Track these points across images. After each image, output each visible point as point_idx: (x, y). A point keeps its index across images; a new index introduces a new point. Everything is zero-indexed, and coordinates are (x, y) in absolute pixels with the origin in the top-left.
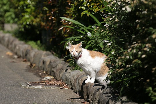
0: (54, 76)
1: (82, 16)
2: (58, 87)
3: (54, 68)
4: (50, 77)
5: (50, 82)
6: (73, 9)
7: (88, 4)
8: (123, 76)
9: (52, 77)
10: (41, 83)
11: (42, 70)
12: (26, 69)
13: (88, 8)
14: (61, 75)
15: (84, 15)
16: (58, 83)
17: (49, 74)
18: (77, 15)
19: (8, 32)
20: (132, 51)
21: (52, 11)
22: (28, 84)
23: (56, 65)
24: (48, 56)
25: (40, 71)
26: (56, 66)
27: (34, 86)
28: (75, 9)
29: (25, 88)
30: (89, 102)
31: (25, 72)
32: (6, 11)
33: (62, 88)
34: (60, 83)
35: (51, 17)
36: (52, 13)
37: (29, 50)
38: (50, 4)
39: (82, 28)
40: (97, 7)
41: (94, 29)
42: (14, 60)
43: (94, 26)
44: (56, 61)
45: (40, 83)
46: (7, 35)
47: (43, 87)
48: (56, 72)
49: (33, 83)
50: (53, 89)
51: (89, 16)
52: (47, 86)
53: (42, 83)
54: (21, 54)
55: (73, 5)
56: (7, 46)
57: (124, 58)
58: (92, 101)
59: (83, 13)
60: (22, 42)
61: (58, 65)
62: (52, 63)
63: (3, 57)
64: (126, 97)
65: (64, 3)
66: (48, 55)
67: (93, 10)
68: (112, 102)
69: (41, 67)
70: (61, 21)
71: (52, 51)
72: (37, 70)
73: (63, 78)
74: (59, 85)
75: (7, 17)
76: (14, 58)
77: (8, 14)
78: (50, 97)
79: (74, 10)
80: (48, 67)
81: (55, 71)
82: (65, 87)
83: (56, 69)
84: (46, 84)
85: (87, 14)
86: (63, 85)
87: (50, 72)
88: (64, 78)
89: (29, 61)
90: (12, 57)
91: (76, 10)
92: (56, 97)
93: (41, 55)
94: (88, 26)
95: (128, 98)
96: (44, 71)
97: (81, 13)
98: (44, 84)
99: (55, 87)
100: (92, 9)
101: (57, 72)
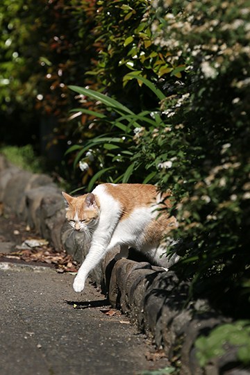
0: (47, 240)
1: (124, 84)
2: (51, 267)
3: (50, 218)
4: (39, 241)
5: (34, 255)
6: (103, 65)
7: (143, 53)
8: (199, 245)
9: (43, 242)
10: (10, 257)
11: (23, 223)
13: (142, 65)
14: (64, 236)
15: (130, 81)
16: (55, 259)
17: (38, 235)
18: (112, 82)
20: (217, 182)
21: (60, 68)
23: (56, 212)
24: (42, 188)
25: (16, 226)
26: (55, 215)
28: (108, 65)
30: (122, 311)
33: (61, 271)
34: (60, 258)
35: (57, 83)
36: (60, 73)
38: (55, 49)
39: (124, 117)
40: (164, 62)
41: (154, 120)
43: (156, 112)
44: (57, 201)
45: (7, 257)
47: (12, 267)
48: (54, 228)
50: (39, 273)
51: (143, 85)
52: (23, 265)
53: (14, 257)
55: (106, 54)
57: (198, 201)
58: (129, 308)
59: (127, 78)
61: (59, 210)
62: (47, 205)
64: (207, 301)
65: (87, 48)
66: (42, 184)
67: (155, 71)
68: (170, 313)
69: (21, 214)
70: (76, 97)
71: (54, 174)
72: (11, 223)
73: (68, 246)
74: (56, 262)
78: (23, 294)
79: (105, 68)
80: (37, 216)
81: (51, 227)
82: (69, 268)
83: (54, 222)
84: (21, 259)
85: (139, 80)
86: (66, 265)
87: (41, 228)
88: (71, 245)
91: (112, 68)
92: (39, 293)
93: (25, 182)
94: (140, 112)
95: (211, 303)
96: (26, 226)
97: (124, 76)
98: (18, 258)
99: (44, 268)
100: (152, 66)
101: (56, 230)
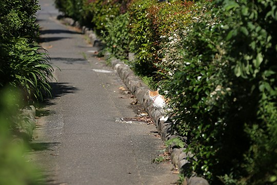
4: (146, 114)
12: (129, 105)
22: (121, 120)
25: (140, 108)
27: (126, 122)
29: (118, 123)
31: (127, 108)
33: (148, 124)
37: (138, 87)
42: (123, 96)
45: (132, 119)
47: (133, 122)
49: (126, 119)
50: (141, 125)
52: (137, 122)
53: (135, 119)
54: (131, 90)
63: (114, 91)
74: (148, 121)
96: (143, 108)
99: (144, 123)
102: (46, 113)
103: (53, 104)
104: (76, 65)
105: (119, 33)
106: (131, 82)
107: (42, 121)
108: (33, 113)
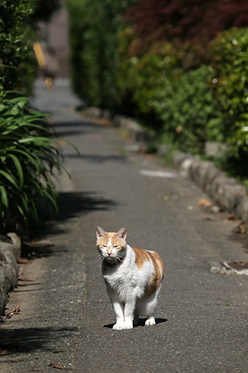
12: (231, 234)
19: (211, 159)
22: (225, 266)
27: (236, 271)
29: (218, 273)
31: (227, 241)
32: (210, 117)
37: (242, 197)
42: (211, 216)
46: (206, 165)
49: (236, 263)
54: (226, 204)
56: (204, 187)
60: (233, 180)
63: (190, 208)
75: (212, 128)
76: (212, 212)
77: (213, 122)
89: (240, 218)
90: (208, 210)
102: (46, 252)
103: (62, 232)
104: (109, 166)
105: (186, 106)
106: (224, 190)
107: (35, 269)
108: (14, 251)
